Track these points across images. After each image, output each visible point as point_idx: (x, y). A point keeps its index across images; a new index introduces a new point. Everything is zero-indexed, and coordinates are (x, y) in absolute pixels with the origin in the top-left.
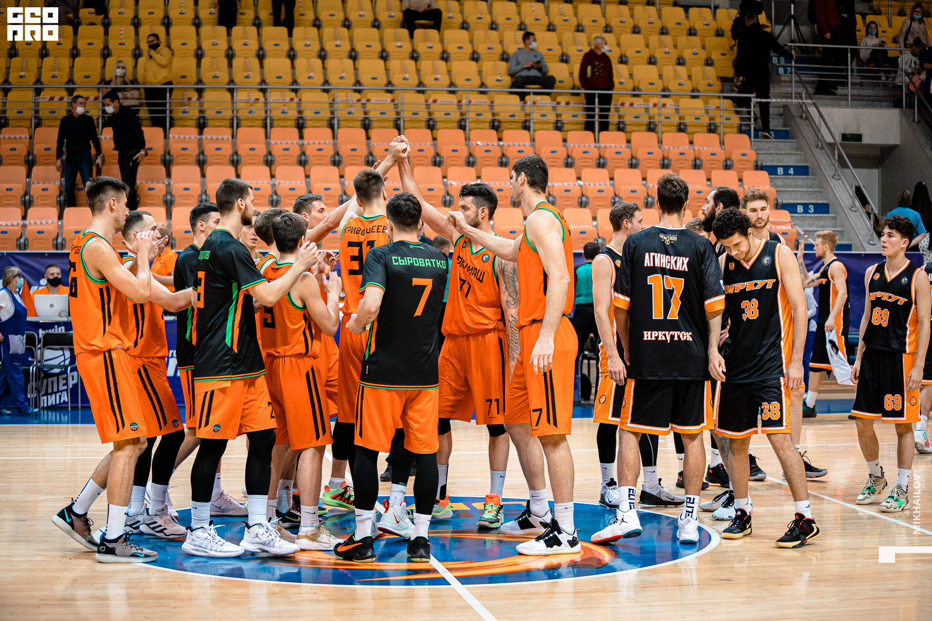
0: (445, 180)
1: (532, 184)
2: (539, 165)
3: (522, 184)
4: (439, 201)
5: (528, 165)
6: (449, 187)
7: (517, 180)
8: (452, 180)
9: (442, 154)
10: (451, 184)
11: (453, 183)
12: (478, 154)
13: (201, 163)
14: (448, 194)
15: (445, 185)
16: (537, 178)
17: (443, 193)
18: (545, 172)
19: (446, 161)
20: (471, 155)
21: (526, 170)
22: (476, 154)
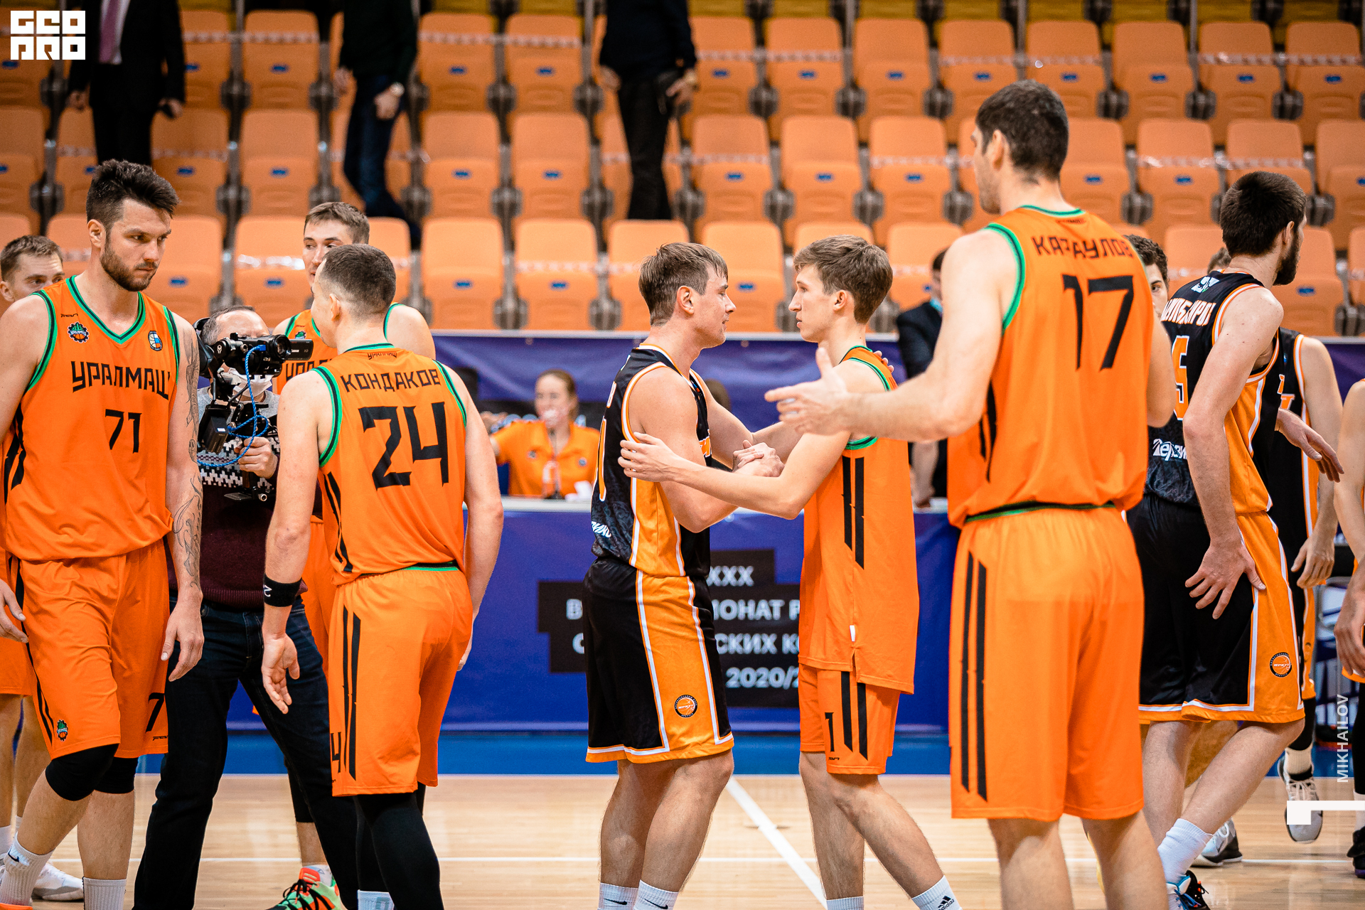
0: (1131, 155)
1: (1025, 159)
2: (1042, 107)
3: (998, 163)
4: (1117, 208)
5: (1010, 111)
6: (1143, 173)
7: (984, 150)
8: (1151, 154)
9: (1127, 85)
10: (1148, 166)
11: (1153, 161)
12: (1221, 85)
13: (502, 108)
14: (1139, 190)
15: (1132, 166)
16: (1037, 144)
17: (1126, 186)
18: (1057, 126)
19: (1135, 105)
20: (1201, 88)
21: (1006, 125)
22: (1215, 86)
